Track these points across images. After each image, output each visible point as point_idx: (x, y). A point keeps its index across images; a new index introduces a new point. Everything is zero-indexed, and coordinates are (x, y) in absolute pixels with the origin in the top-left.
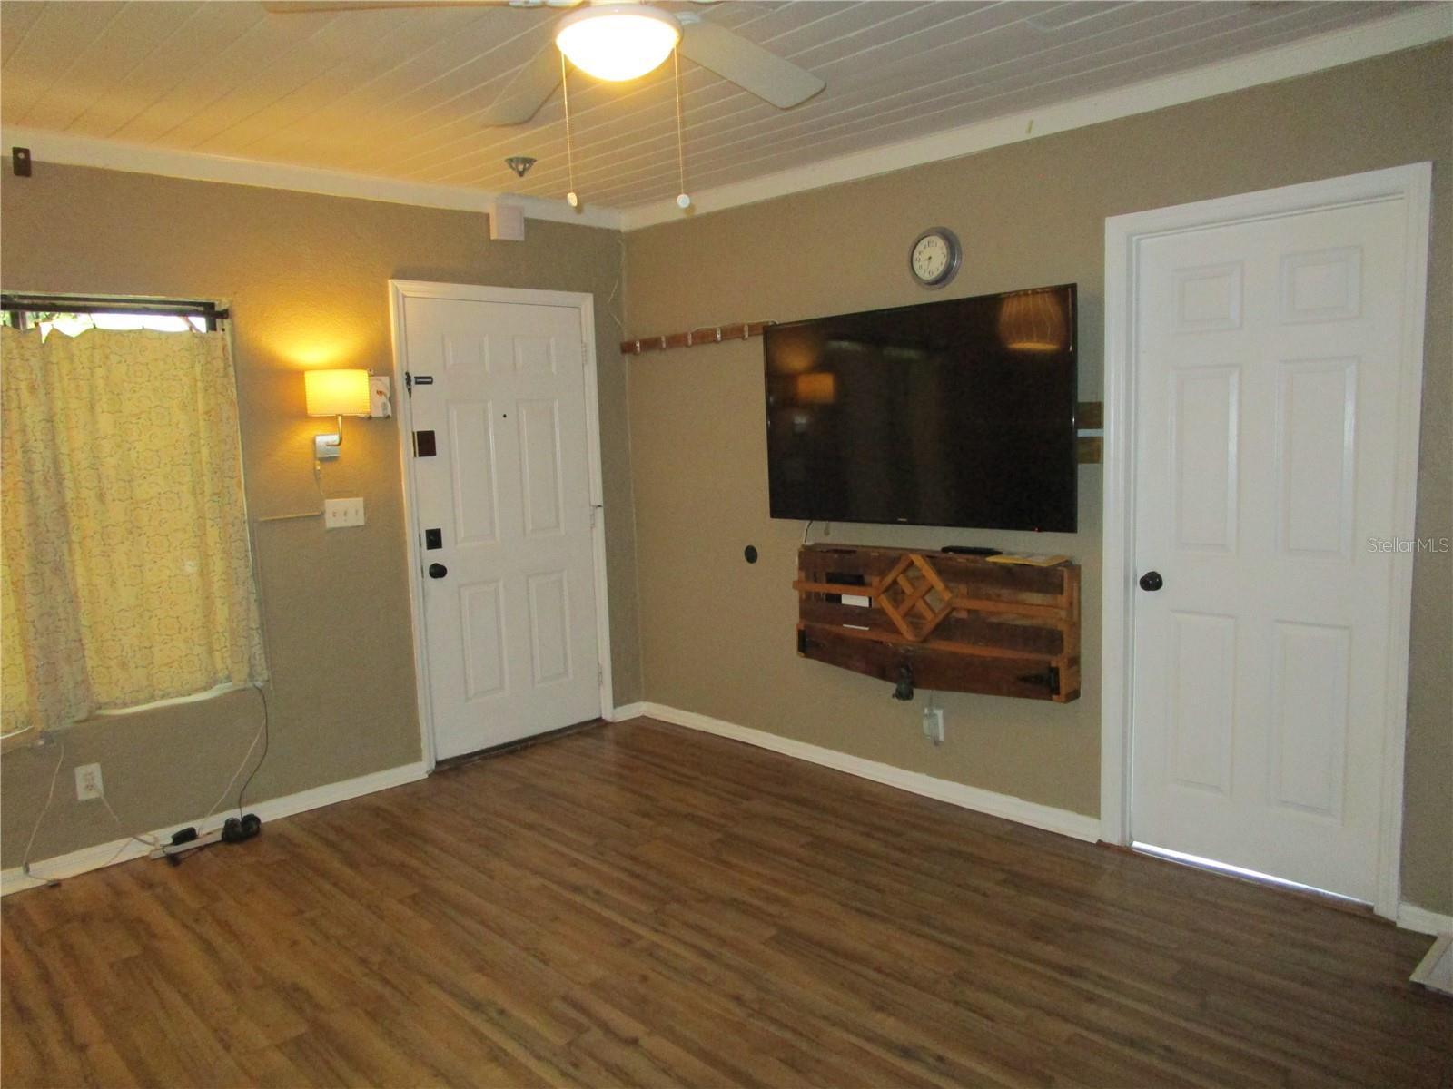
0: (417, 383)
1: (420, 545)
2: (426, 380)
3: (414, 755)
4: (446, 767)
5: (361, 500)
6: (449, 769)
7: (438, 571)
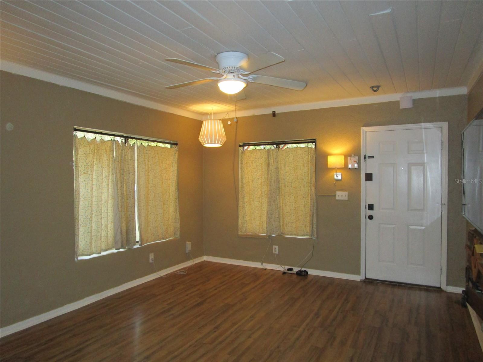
0: (368, 158)
1: (366, 208)
2: (372, 157)
3: (358, 273)
4: (368, 280)
5: (347, 192)
6: (368, 281)
7: (371, 217)
